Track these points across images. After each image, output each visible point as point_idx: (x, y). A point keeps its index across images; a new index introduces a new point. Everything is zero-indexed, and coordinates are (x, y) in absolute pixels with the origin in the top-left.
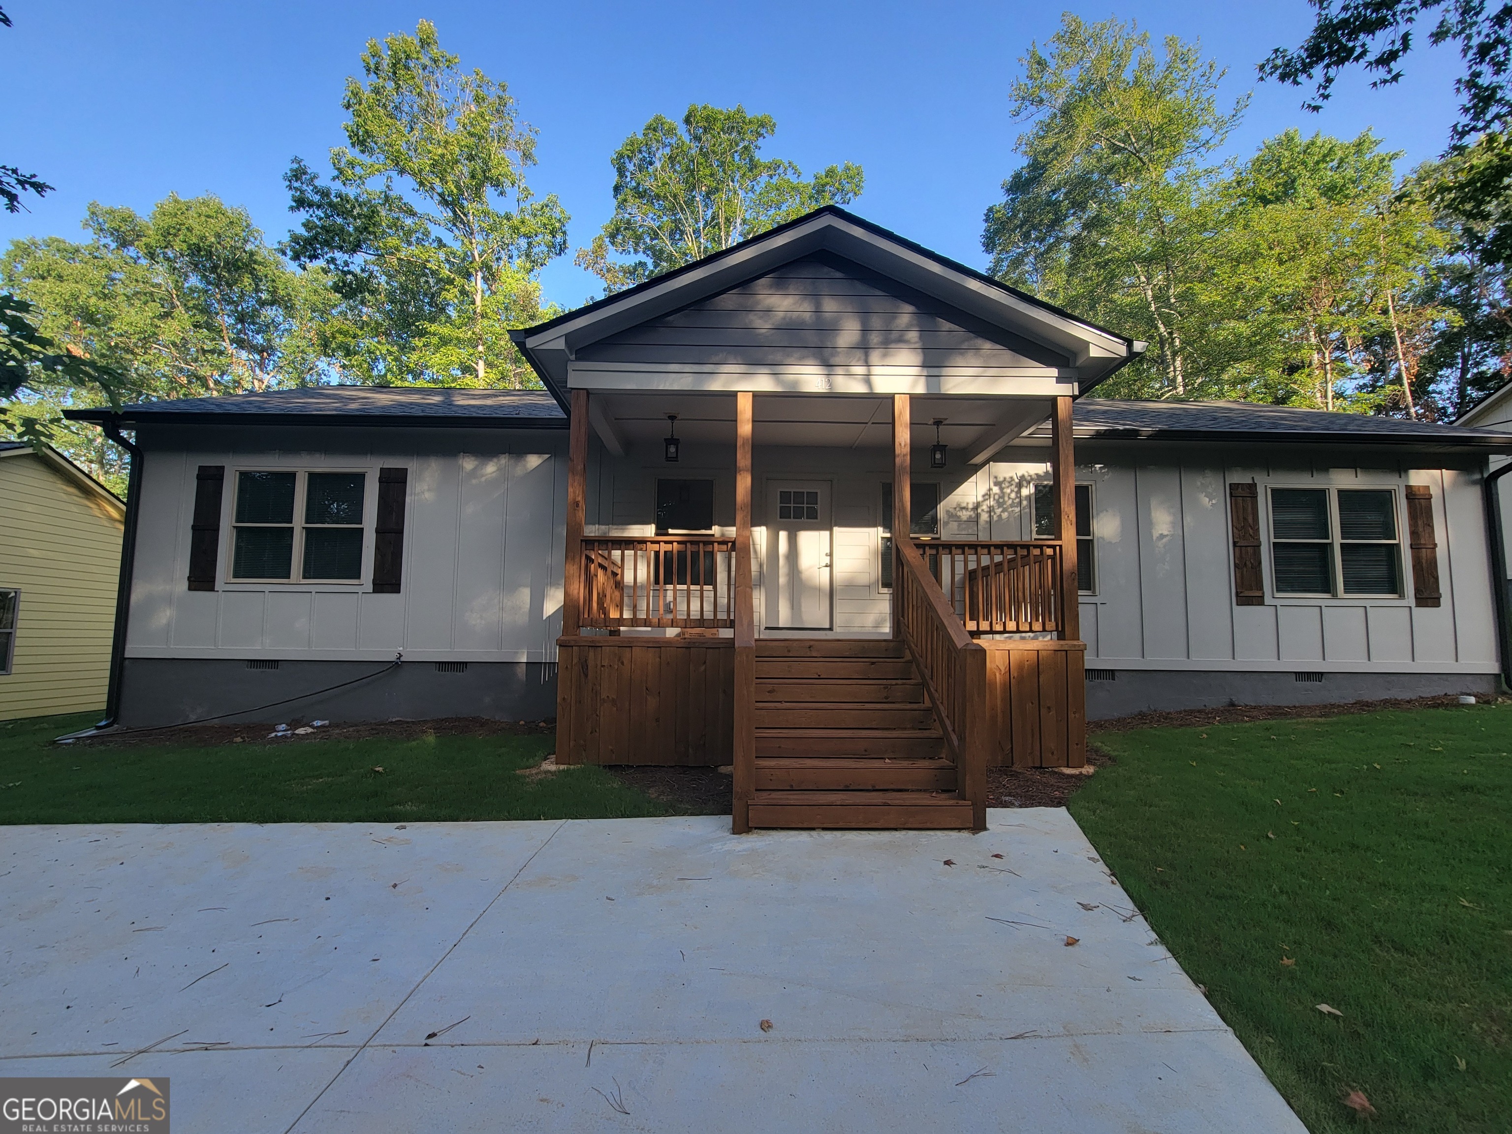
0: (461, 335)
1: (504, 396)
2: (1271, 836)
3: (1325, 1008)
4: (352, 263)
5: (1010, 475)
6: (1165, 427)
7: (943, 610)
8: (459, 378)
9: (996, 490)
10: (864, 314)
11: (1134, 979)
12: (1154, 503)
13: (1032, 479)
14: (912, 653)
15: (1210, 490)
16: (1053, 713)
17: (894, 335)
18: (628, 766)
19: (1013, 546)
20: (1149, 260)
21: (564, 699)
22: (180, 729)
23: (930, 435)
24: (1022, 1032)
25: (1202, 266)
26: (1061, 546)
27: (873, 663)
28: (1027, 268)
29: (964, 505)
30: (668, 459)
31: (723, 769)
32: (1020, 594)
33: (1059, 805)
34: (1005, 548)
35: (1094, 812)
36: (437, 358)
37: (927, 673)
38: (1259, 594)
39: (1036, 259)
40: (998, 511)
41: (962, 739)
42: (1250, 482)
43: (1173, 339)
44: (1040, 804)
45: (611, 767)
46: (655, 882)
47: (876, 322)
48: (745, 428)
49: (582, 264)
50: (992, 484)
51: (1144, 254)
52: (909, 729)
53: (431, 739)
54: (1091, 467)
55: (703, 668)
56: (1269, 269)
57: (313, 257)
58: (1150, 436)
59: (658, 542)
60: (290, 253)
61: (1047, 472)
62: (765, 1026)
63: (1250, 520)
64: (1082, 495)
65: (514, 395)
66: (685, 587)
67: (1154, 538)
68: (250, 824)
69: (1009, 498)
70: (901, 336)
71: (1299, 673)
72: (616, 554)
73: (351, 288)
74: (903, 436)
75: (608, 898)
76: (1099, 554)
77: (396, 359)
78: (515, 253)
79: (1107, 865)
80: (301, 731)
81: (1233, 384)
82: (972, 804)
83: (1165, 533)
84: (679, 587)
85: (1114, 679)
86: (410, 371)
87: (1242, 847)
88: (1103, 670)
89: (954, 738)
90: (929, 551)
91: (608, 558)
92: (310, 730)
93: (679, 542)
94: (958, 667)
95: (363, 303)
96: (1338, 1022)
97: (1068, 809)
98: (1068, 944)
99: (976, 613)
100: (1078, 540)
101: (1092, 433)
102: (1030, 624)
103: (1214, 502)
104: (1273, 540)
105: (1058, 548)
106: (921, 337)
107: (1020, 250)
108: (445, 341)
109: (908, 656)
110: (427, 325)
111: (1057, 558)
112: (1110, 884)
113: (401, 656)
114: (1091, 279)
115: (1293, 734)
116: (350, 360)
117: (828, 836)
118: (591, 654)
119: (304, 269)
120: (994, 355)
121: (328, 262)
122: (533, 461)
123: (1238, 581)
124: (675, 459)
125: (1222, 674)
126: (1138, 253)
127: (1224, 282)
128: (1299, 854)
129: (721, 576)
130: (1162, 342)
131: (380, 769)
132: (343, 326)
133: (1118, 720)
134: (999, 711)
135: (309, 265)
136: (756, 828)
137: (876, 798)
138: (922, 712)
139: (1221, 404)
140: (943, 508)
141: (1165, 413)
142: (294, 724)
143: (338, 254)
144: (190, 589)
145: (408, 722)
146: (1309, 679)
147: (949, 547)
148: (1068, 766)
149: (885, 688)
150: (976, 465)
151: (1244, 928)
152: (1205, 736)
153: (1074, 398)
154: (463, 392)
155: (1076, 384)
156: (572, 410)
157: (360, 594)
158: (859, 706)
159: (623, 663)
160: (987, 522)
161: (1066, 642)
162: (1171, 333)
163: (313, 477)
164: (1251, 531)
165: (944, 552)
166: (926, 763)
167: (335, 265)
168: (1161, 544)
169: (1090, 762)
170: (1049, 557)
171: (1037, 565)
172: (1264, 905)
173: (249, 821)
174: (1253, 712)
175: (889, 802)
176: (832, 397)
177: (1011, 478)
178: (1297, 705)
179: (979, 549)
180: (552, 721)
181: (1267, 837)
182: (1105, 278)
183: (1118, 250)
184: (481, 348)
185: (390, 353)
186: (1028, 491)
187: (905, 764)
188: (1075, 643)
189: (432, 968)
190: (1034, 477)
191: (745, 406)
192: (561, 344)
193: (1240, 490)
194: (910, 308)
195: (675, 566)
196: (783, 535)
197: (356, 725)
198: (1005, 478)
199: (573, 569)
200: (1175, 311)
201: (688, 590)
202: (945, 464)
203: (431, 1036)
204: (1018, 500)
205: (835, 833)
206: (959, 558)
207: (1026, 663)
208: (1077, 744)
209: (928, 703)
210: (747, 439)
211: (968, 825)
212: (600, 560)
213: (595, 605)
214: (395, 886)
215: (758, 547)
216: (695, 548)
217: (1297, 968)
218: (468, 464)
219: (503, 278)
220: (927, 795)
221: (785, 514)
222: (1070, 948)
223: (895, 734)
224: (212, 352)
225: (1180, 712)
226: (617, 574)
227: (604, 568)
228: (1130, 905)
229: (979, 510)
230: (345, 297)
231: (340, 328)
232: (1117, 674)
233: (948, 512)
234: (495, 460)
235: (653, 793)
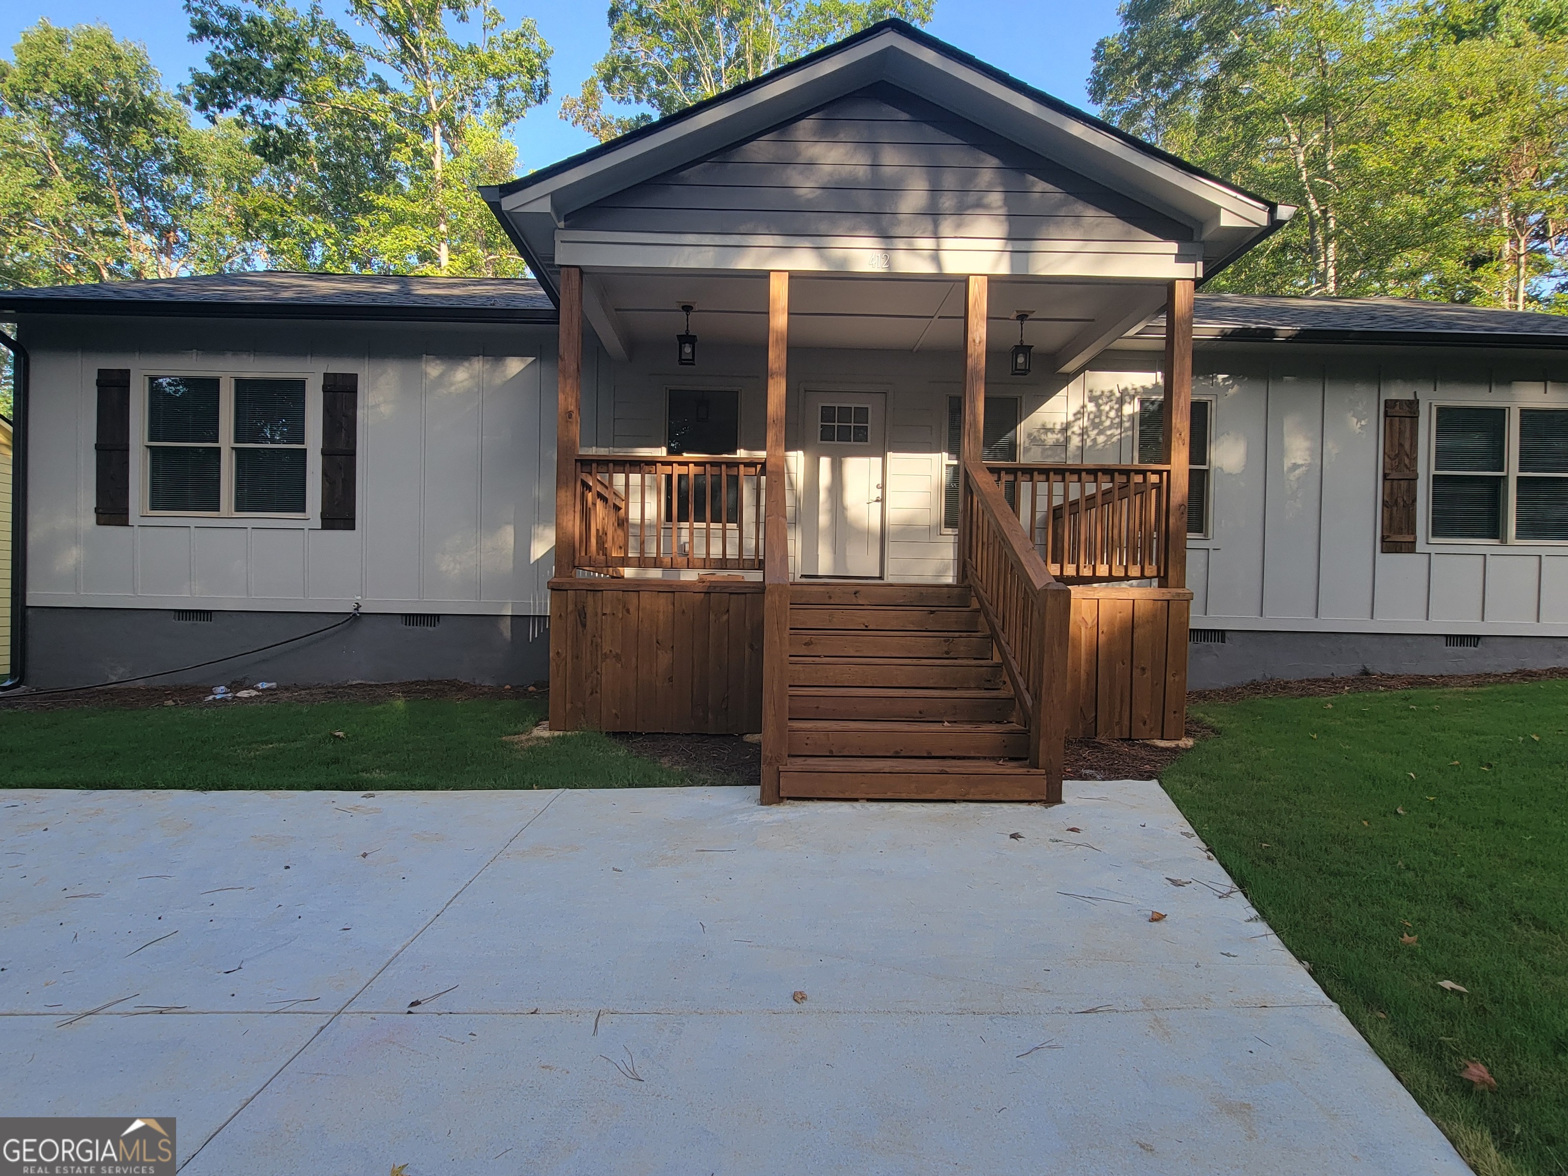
0: (417, 210)
1: (474, 285)
2: (1400, 811)
3: (1448, 984)
4: (275, 114)
5: (1110, 388)
6: (1310, 327)
7: (1019, 546)
8: (417, 267)
9: (1091, 407)
10: (934, 168)
11: (1228, 955)
12: (1289, 423)
13: (1137, 393)
14: (980, 601)
15: (1360, 408)
16: (1148, 674)
17: (972, 198)
18: (635, 733)
19: (1109, 472)
20: (1303, 111)
21: (558, 653)
22: (100, 691)
23: (1012, 333)
24: (1095, 1007)
25: (1372, 121)
26: (1169, 472)
27: (932, 612)
28: (1145, 124)
29: (1050, 426)
30: (682, 361)
31: (749, 738)
32: (1116, 531)
33: (1149, 778)
34: (1100, 474)
35: (1192, 786)
36: (388, 242)
37: (998, 623)
38: (1409, 538)
39: (1156, 112)
40: (1093, 433)
41: (1036, 697)
42: (1412, 398)
43: (1327, 220)
44: (1126, 777)
45: (615, 734)
46: (670, 854)
47: (949, 180)
48: (779, 320)
49: (569, 117)
50: (1086, 400)
51: (1297, 104)
52: (974, 688)
53: (400, 704)
54: (1212, 378)
55: (725, 617)
56: (1461, 125)
57: (225, 105)
58: (1290, 337)
59: (670, 464)
60: (194, 101)
61: (1156, 385)
62: (799, 997)
63: (1407, 446)
64: (1199, 412)
65: (487, 285)
66: (704, 525)
67: (1285, 469)
68: (190, 792)
69: (1107, 417)
70: (980, 199)
71: (1450, 636)
72: (619, 479)
73: (276, 149)
74: (978, 331)
75: (614, 869)
76: (1215, 488)
77: (337, 243)
78: (484, 101)
79: (1203, 841)
80: (243, 694)
81: (1401, 278)
82: (1047, 774)
83: (1300, 462)
84: (696, 525)
85: (1223, 641)
86: (354, 257)
87: (1365, 823)
88: (1212, 631)
89: (1027, 697)
90: (1005, 477)
91: (609, 486)
92: (254, 693)
93: (697, 464)
94: (1036, 614)
95: (292, 168)
96: (1462, 999)
97: (1160, 783)
98: (1153, 920)
99: (1059, 553)
100: (1190, 470)
101: (1216, 332)
102: (1126, 568)
103: (1363, 423)
104: (1433, 472)
105: (1165, 474)
106: (1006, 202)
107: (1137, 100)
108: (398, 220)
109: (975, 604)
110: (373, 196)
111: (1163, 489)
112: (1206, 860)
113: (359, 606)
114: (1227, 139)
115: (1437, 704)
116: (279, 243)
117: (874, 807)
118: (590, 599)
119: (214, 122)
120: (1097, 225)
121: (243, 113)
122: (515, 366)
123: (1386, 522)
124: (691, 362)
125: (1356, 636)
126: (1289, 102)
127: (1398, 143)
128: (1432, 831)
129: (748, 513)
130: (1313, 225)
131: (341, 734)
132: (267, 200)
133: (1226, 691)
134: (1082, 672)
135: (220, 117)
136: (788, 798)
137: (933, 765)
138: (989, 669)
139: (1384, 301)
140: (1023, 429)
141: (1310, 311)
142: (235, 686)
143: (255, 101)
144: (98, 523)
145: (370, 686)
146: (1462, 643)
147: (1030, 472)
148: (1162, 739)
149: (945, 641)
150: (1068, 374)
151: (1360, 905)
152: (1330, 706)
153: (1198, 283)
154: (423, 280)
155: (1200, 264)
156: (561, 298)
157: (306, 530)
158: (915, 661)
159: (628, 611)
160: (1078, 447)
161: (1169, 590)
162: (1324, 212)
163: (241, 385)
164: (1407, 461)
165: (1023, 478)
166: (993, 727)
167: (253, 116)
168: (1293, 477)
169: (1188, 734)
170: (1154, 486)
171: (1138, 496)
172: (1386, 882)
173: (189, 788)
174: (1389, 681)
175: (947, 769)
176: (891, 279)
177: (1111, 392)
178: (1444, 674)
179: (1067, 474)
180: (543, 685)
181: (1396, 812)
182: (1244, 137)
183: (1263, 99)
184: (443, 228)
185: (329, 235)
186: (1131, 408)
187: (968, 727)
188: (1180, 591)
189: (411, 938)
190: (1140, 390)
191: (779, 290)
192: (545, 206)
193: (1397, 408)
194: (994, 162)
195: (691, 499)
196: (825, 462)
197: (309, 688)
198: (1103, 392)
199: (566, 496)
200: (1333, 181)
201: (708, 529)
202: (1029, 370)
203: (413, 1004)
204: (1117, 420)
205: (882, 804)
206: (1042, 487)
207: (1119, 615)
208: (1175, 712)
209: (997, 658)
210: (782, 333)
211: (1040, 797)
212: (599, 488)
213: (593, 541)
214: (365, 855)
215: (793, 476)
216: (716, 471)
217: (1420, 946)
218: (434, 369)
219: (468, 136)
220: (992, 763)
221: (827, 435)
222: (1155, 924)
223: (956, 693)
224: (105, 233)
225: (1302, 682)
226: (620, 509)
227: (605, 499)
228: (1228, 881)
229: (1069, 433)
230: (268, 159)
231: (264, 203)
232: (1228, 635)
233: (1029, 435)
234: (466, 364)
235: (665, 762)
